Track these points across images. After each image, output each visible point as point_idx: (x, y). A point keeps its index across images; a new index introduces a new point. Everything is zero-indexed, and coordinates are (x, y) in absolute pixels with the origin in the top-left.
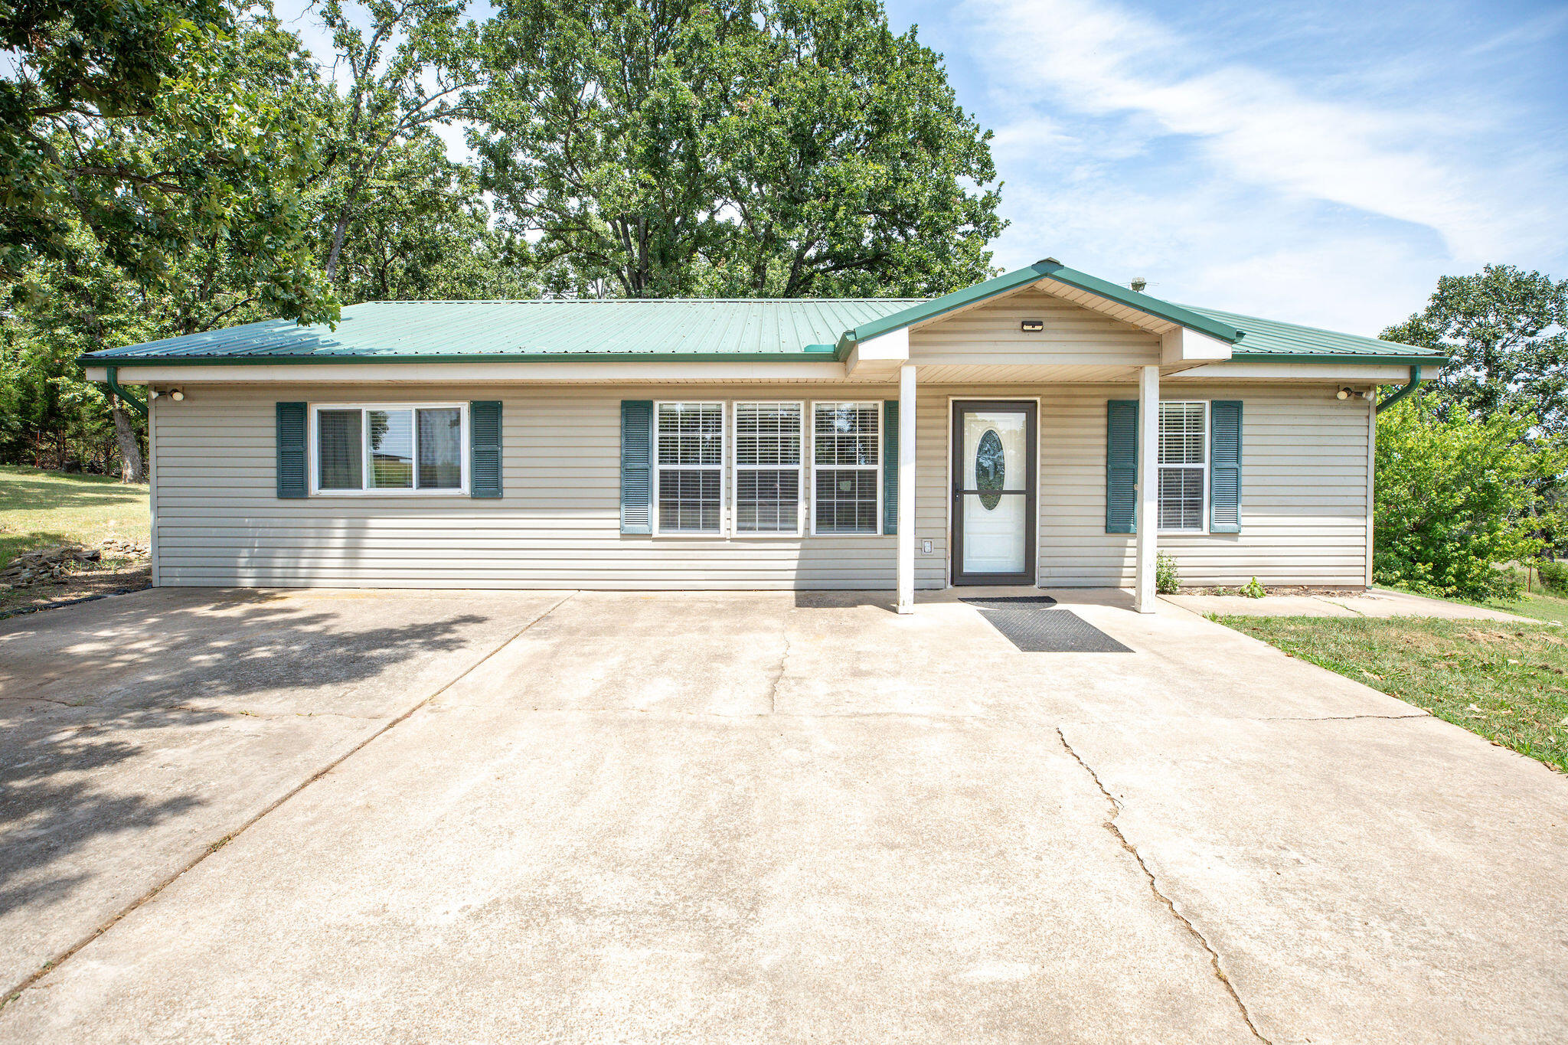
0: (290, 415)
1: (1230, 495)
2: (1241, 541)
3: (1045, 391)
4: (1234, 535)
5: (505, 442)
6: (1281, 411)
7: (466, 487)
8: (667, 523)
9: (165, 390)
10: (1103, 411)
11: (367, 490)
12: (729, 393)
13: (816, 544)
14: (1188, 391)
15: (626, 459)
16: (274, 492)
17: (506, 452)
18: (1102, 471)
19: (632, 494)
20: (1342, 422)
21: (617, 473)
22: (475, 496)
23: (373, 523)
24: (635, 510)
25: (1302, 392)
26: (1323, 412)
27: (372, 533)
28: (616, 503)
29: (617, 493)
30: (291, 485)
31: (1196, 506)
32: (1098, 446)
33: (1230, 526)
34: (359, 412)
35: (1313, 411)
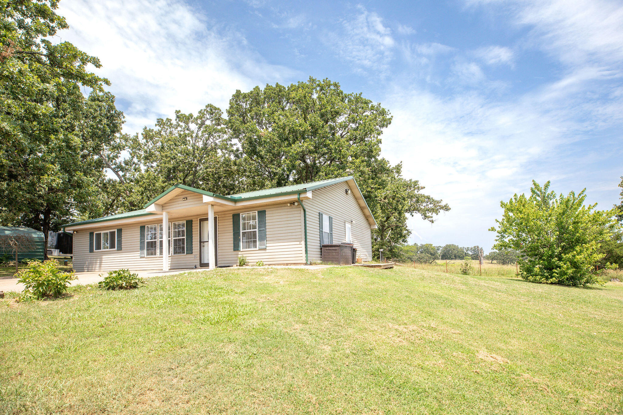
0: (91, 234)
1: (263, 238)
2: (267, 251)
3: (219, 214)
4: (265, 249)
5: (122, 237)
6: (277, 212)
7: (116, 248)
8: (148, 254)
9: (77, 231)
10: (232, 217)
11: (102, 250)
12: (157, 222)
13: (174, 257)
14: (252, 209)
15: (141, 239)
16: (89, 251)
17: (123, 240)
18: (232, 234)
19: (142, 248)
20: (293, 213)
21: (139, 243)
22: (118, 250)
23: (103, 257)
24: (142, 251)
25: (281, 205)
26: (288, 210)
27: (103, 259)
28: (139, 250)
29: (139, 248)
30: (91, 251)
31: (255, 242)
32: (231, 227)
33: (263, 247)
34: (101, 233)
35: (286, 210)
